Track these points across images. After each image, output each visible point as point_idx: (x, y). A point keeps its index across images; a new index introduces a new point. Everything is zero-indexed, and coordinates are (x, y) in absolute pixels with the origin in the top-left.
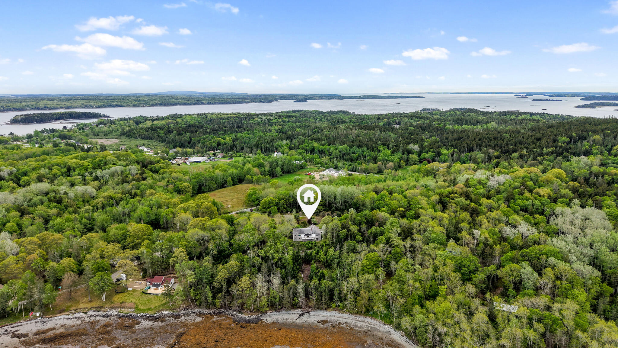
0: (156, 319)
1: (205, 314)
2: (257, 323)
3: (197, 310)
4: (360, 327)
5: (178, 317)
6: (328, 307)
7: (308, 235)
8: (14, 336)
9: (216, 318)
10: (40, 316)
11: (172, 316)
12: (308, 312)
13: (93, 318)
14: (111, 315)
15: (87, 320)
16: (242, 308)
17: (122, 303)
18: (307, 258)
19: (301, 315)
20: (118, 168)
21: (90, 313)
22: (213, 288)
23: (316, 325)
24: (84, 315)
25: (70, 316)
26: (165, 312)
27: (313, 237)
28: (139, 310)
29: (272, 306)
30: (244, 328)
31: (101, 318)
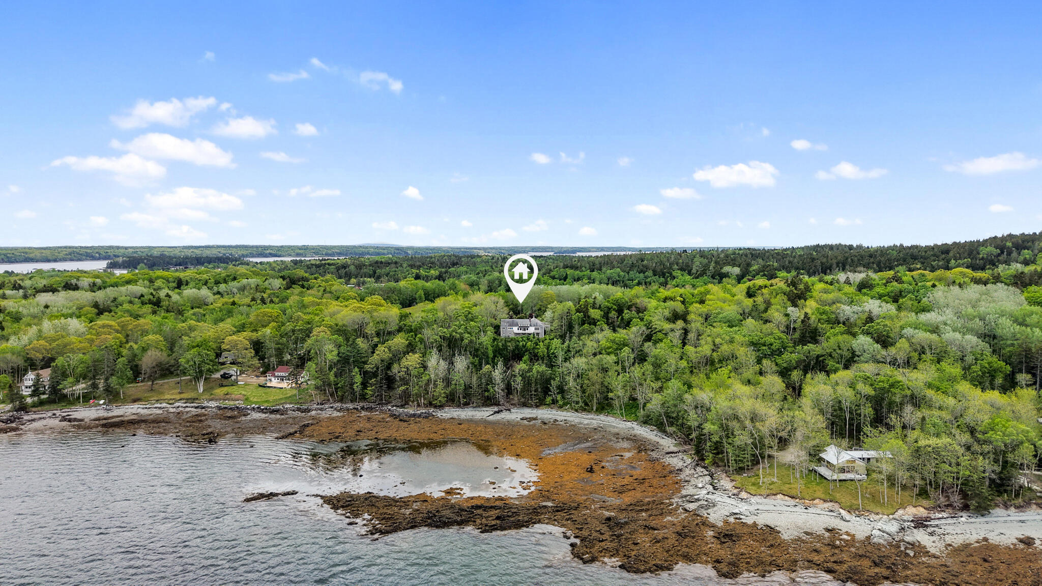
0: (273, 412)
1: (348, 409)
2: (426, 417)
3: (338, 405)
4: (588, 424)
5: (308, 410)
6: (540, 404)
7: (525, 328)
8: (64, 419)
9: (363, 413)
10: (104, 404)
11: (299, 409)
12: (509, 410)
13: (180, 409)
14: (208, 407)
15: (172, 410)
16: (405, 400)
17: (227, 394)
18: (517, 352)
19: (496, 412)
20: (253, 281)
21: (177, 404)
22: (366, 375)
23: (518, 422)
24: (168, 406)
25: (148, 406)
26: (288, 406)
27: (531, 330)
28: (250, 401)
29: (452, 400)
30: (405, 421)
31: (193, 409)
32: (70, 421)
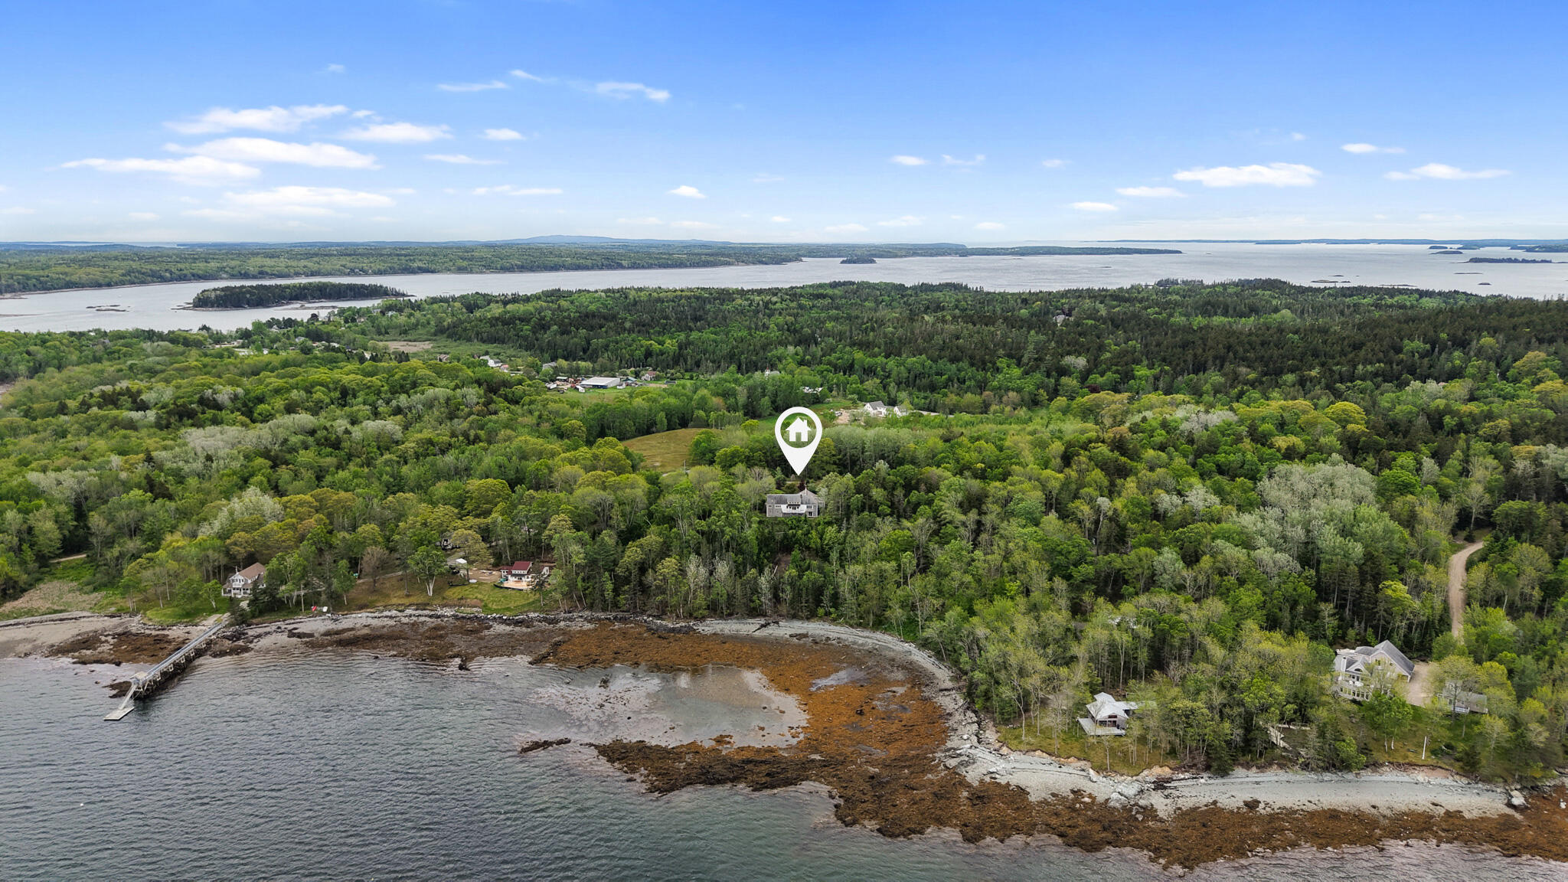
0: (517, 623)
1: (599, 620)
2: (686, 633)
3: (587, 613)
4: (862, 645)
5: (555, 621)
6: (812, 616)
7: (795, 506)
8: (291, 634)
9: (617, 625)
10: (328, 612)
11: (545, 620)
12: (777, 623)
13: (415, 619)
14: (444, 616)
15: (405, 620)
16: (663, 611)
17: (462, 599)
18: (786, 542)
19: (763, 626)
20: (440, 392)
21: (409, 612)
22: (616, 578)
23: (787, 640)
24: (399, 614)
25: (376, 614)
26: (532, 615)
27: (803, 509)
28: (490, 609)
29: (715, 610)
30: (664, 638)
31: (427, 619)
32: (299, 636)
